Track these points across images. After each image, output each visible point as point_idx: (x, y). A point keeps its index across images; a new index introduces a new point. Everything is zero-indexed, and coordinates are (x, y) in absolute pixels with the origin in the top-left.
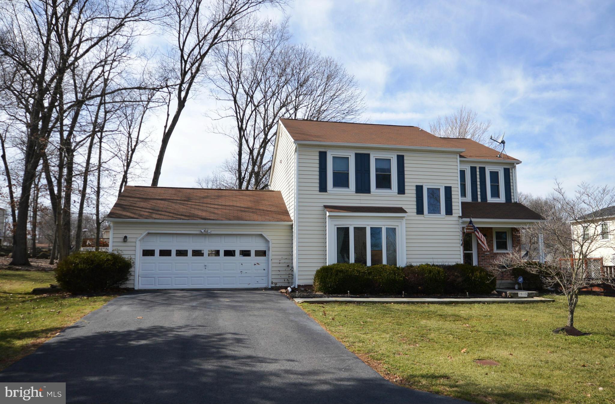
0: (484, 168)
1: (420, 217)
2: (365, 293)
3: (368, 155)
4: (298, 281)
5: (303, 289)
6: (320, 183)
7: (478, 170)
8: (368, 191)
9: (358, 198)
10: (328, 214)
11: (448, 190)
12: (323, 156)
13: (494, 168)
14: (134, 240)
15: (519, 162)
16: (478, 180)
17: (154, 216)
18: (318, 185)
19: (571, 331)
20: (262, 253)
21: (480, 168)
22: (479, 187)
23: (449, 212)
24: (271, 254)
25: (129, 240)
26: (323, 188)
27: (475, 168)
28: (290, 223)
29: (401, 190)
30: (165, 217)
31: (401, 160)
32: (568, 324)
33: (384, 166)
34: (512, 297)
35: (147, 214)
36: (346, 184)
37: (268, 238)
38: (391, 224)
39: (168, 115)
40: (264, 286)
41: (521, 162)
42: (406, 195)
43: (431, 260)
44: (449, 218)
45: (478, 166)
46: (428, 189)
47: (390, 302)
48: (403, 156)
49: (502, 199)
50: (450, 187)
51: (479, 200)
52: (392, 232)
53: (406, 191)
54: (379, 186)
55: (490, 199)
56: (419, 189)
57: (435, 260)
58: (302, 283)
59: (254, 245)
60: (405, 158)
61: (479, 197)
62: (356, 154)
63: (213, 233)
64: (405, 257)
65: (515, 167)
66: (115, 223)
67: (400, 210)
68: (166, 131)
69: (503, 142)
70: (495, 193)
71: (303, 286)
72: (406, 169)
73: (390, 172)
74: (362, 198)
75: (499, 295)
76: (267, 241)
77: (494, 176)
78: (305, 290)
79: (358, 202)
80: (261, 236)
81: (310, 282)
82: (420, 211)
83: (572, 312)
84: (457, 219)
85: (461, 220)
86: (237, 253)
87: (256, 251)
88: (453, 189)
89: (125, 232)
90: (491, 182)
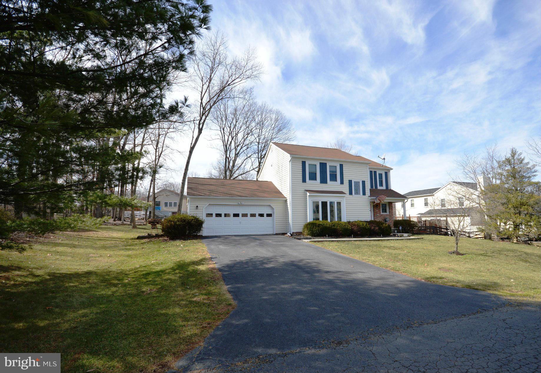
0: (376, 172)
1: (351, 196)
2: (332, 236)
3: (326, 164)
4: (293, 230)
5: (295, 234)
6: (303, 178)
7: (373, 172)
8: (326, 182)
9: (321, 186)
10: (308, 194)
11: (364, 182)
12: (304, 163)
13: (381, 172)
14: (202, 208)
15: (392, 169)
16: (373, 177)
17: (212, 194)
18: (302, 179)
19: (458, 253)
20: (269, 215)
21: (374, 171)
22: (374, 181)
23: (364, 194)
24: (275, 216)
25: (199, 208)
26: (304, 181)
27: (372, 171)
28: (286, 199)
29: (342, 182)
30: (219, 195)
31: (341, 166)
32: (455, 249)
33: (334, 170)
34: (401, 237)
35: (208, 193)
36: (315, 179)
37: (274, 207)
38: (339, 200)
39: (193, 137)
40: (271, 233)
41: (393, 169)
42: (344, 185)
43: (357, 218)
44: (364, 197)
45: (373, 170)
46: (354, 182)
47: (352, 241)
48: (342, 165)
49: (384, 187)
50: (365, 181)
51: (374, 188)
52: (339, 204)
53: (344, 183)
54: (331, 180)
55: (379, 188)
56: (350, 182)
57: (359, 218)
58: (295, 231)
59: (266, 211)
60: (343, 166)
61: (374, 186)
62: (320, 163)
63: (245, 204)
64: (345, 216)
65: (390, 171)
66: (191, 198)
67: (342, 193)
68: (192, 146)
69: (384, 159)
70: (381, 185)
71: (295, 233)
72: (344, 171)
73: (336, 173)
74: (323, 186)
75: (394, 236)
76: (273, 209)
77: (381, 175)
78: (296, 235)
79: (321, 188)
80: (270, 206)
81: (301, 230)
82: (351, 193)
83: (457, 244)
84: (368, 197)
85: (370, 198)
86: (257, 215)
87: (267, 214)
88: (366, 182)
89: (197, 204)
90: (379, 179)
